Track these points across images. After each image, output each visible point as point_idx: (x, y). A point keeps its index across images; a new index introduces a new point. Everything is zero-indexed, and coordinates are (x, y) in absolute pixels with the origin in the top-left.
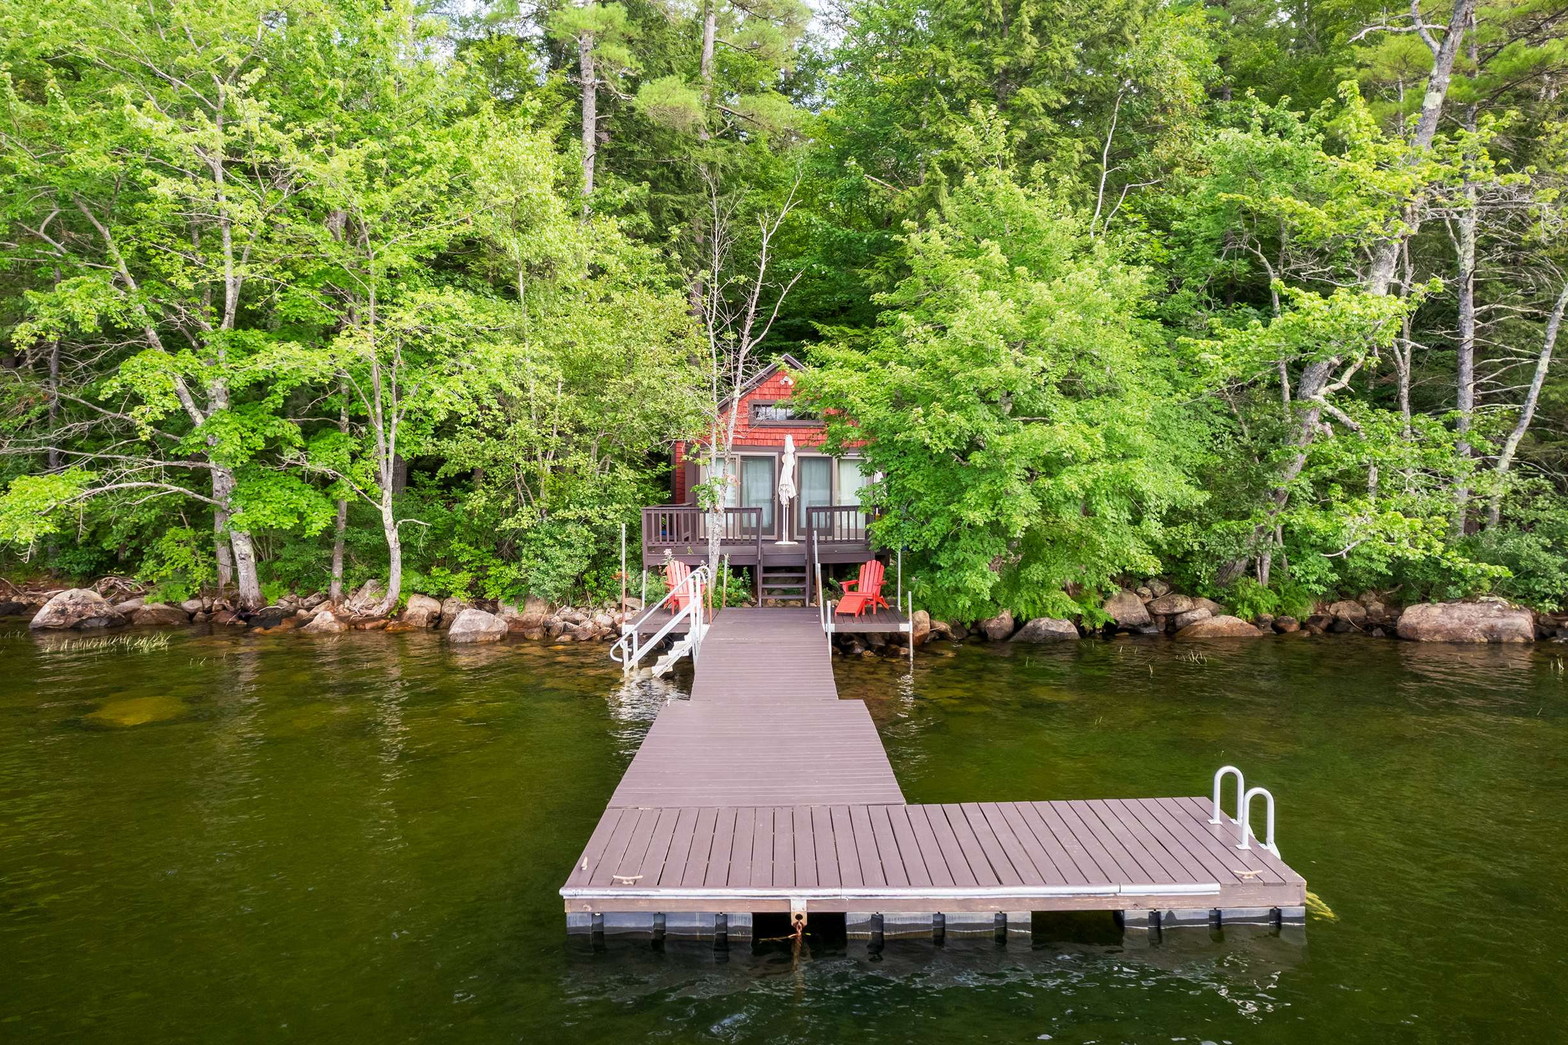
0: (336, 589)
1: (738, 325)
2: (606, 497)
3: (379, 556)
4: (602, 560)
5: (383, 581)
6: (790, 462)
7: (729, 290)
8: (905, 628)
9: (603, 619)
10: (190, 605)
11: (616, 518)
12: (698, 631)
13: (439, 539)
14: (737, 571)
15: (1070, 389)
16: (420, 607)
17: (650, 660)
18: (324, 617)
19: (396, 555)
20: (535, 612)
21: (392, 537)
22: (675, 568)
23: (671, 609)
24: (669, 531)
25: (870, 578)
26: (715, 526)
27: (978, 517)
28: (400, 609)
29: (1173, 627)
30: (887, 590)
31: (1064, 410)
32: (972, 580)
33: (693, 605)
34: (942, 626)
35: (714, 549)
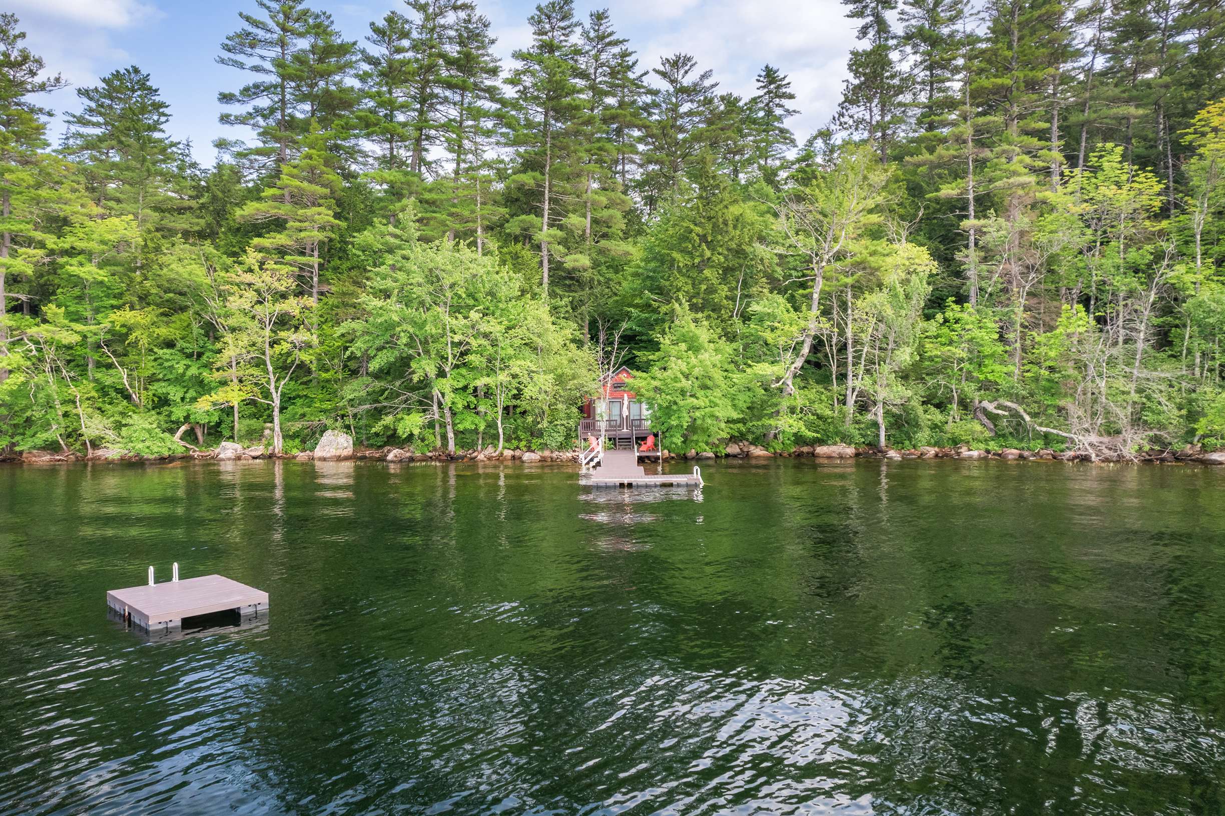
0: (479, 448)
1: (608, 363)
2: (569, 417)
3: (496, 437)
4: (568, 437)
5: (495, 446)
6: (626, 402)
7: (605, 353)
8: (659, 454)
9: (569, 455)
10: (430, 454)
11: (572, 423)
12: (601, 455)
13: (515, 431)
14: (610, 439)
15: (705, 387)
16: (508, 453)
17: (588, 463)
18: (481, 457)
19: (502, 436)
20: (547, 453)
21: (501, 431)
22: (592, 439)
23: (592, 450)
24: (587, 427)
25: (650, 440)
26: (602, 425)
27: (674, 423)
28: (502, 454)
29: (748, 455)
30: (656, 445)
31: (700, 393)
32: (675, 440)
33: (600, 448)
34: (673, 455)
35: (603, 433)
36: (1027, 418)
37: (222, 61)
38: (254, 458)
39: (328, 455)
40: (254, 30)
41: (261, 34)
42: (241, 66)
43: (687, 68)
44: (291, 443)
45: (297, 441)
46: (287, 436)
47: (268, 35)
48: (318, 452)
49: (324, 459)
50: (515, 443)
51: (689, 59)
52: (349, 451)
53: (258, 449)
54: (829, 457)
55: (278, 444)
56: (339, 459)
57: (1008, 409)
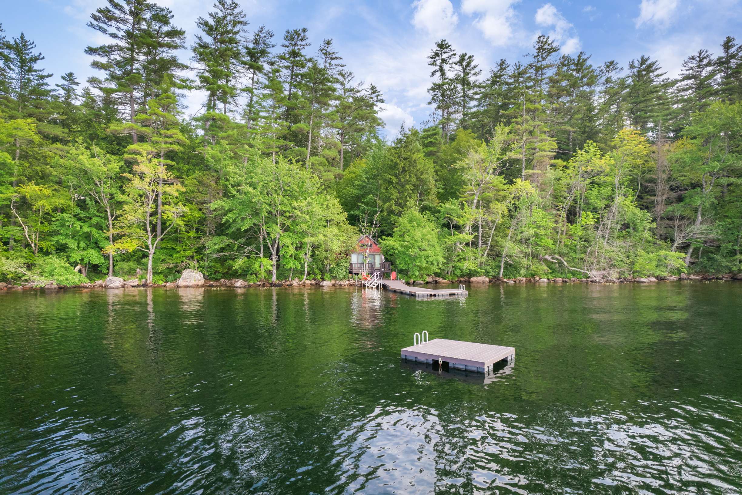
3: (302, 273)
5: (301, 278)
16: (309, 282)
18: (295, 284)
19: (306, 272)
21: (306, 269)
28: (305, 283)
29: (437, 282)
36: (566, 263)
37: (92, 25)
38: (133, 287)
39: (191, 284)
40: (113, 10)
41: (117, 13)
42: (104, 31)
43: (349, 78)
44: (157, 277)
45: (161, 276)
46: (155, 273)
47: (122, 15)
48: (181, 282)
49: (186, 287)
50: (313, 276)
51: (351, 74)
52: (201, 282)
53: (135, 281)
54: (478, 283)
55: (150, 277)
56: (197, 286)
57: (557, 259)
